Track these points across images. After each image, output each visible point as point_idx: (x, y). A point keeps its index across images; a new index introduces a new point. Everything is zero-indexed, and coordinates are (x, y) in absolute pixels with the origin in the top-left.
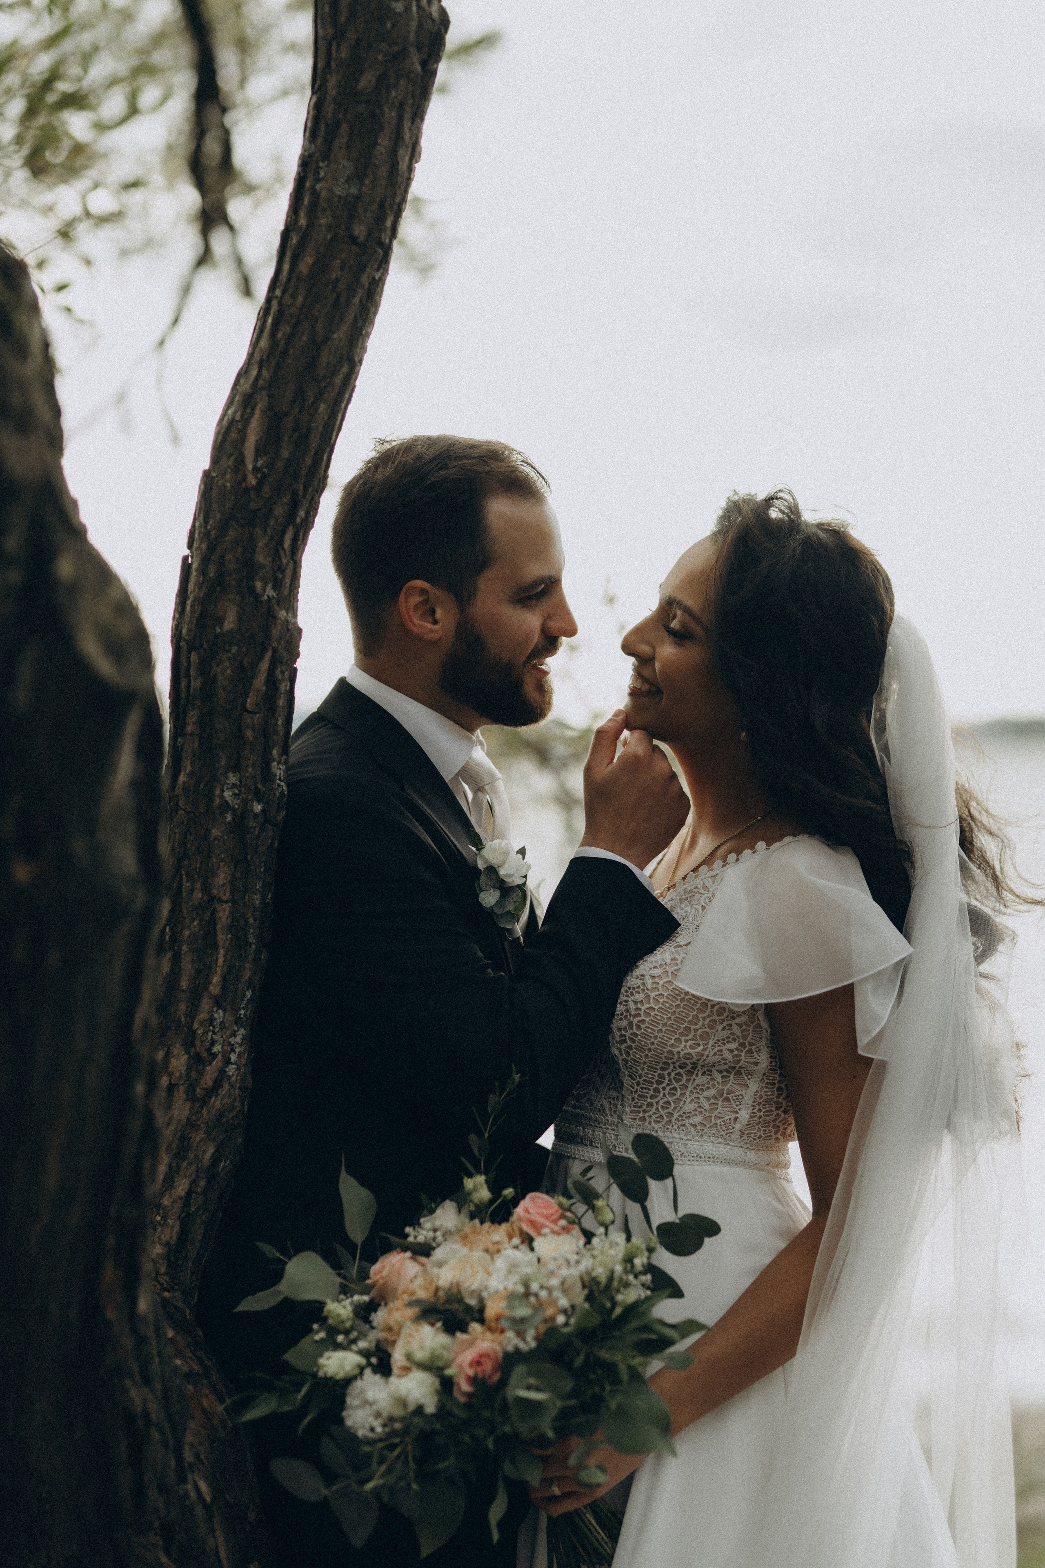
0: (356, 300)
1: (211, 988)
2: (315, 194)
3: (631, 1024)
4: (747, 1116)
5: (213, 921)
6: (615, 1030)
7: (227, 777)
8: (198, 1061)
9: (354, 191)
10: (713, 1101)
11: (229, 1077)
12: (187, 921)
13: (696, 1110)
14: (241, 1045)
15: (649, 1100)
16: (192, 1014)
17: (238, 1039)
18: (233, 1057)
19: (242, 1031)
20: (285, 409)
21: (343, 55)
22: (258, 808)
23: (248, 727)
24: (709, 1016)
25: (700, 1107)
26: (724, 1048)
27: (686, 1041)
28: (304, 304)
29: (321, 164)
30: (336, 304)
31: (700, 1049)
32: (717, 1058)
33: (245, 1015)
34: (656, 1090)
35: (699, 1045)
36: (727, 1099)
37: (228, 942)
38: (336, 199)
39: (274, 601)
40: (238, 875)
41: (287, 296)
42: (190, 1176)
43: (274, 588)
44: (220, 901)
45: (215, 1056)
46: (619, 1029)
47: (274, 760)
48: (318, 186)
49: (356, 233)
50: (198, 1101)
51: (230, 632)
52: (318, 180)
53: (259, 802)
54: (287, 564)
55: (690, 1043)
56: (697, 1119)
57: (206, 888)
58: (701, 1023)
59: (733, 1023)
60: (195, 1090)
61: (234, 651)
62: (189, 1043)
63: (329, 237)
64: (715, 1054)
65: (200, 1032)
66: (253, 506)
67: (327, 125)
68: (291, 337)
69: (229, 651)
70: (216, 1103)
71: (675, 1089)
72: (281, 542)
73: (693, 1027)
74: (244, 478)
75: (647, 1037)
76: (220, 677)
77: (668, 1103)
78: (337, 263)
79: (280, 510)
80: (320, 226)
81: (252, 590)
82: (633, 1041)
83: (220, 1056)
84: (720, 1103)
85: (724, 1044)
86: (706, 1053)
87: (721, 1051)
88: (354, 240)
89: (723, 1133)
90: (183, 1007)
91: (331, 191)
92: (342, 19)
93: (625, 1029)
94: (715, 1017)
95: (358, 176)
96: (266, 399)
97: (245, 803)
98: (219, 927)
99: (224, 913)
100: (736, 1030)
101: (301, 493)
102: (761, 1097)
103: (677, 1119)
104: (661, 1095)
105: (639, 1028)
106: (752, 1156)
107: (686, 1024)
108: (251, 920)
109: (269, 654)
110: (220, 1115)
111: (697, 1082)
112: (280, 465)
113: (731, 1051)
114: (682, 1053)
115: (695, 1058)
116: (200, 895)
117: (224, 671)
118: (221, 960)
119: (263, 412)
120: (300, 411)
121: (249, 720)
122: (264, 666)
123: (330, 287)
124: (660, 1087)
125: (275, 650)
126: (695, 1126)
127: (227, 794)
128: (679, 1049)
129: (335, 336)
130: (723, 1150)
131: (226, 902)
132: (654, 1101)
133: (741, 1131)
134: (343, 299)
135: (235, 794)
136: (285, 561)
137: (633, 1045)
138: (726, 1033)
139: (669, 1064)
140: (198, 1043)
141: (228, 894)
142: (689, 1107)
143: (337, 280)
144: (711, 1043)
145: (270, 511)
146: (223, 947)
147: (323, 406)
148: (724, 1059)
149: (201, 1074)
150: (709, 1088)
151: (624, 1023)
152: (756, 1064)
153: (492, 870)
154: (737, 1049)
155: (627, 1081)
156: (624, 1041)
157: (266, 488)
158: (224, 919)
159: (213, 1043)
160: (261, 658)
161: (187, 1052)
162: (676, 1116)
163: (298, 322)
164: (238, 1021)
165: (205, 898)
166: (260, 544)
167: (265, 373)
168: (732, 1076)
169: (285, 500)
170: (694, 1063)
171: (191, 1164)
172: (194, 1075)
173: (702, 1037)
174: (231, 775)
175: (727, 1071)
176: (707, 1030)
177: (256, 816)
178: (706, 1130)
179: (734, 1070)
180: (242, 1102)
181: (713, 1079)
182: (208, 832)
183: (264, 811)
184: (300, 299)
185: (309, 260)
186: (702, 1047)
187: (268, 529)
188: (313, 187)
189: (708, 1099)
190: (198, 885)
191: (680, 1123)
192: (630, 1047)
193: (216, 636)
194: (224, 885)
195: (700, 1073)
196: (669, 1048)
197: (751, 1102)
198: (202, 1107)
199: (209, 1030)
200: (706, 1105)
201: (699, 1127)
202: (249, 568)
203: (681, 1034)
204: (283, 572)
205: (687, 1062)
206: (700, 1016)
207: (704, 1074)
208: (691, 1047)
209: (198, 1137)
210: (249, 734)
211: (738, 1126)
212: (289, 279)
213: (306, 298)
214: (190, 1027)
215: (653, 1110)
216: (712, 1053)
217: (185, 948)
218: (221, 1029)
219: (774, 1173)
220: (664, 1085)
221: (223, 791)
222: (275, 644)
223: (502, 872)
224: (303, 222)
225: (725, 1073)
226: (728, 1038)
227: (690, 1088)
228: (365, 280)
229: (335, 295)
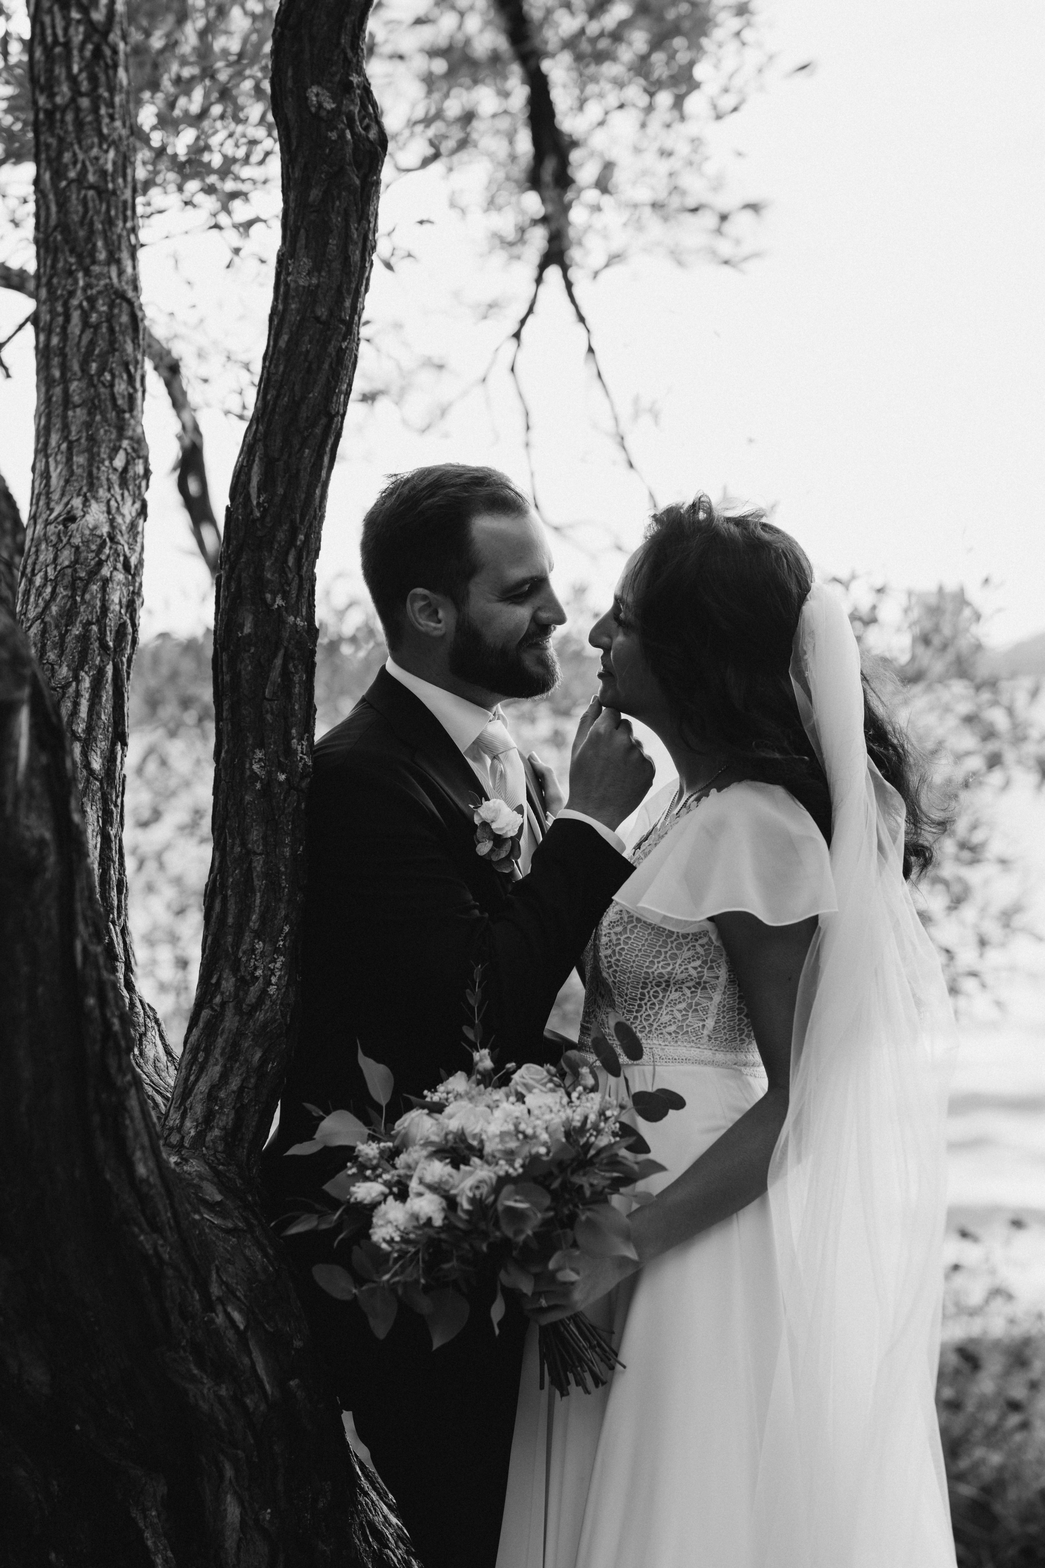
0: (326, 366)
1: (251, 924)
2: (287, 285)
3: (614, 951)
4: (713, 1024)
5: (250, 869)
6: (603, 958)
7: (254, 753)
8: (243, 983)
9: (314, 281)
10: (684, 1012)
11: (271, 996)
12: (231, 870)
13: (670, 1021)
14: (281, 970)
15: (635, 1014)
16: (237, 945)
17: (278, 965)
18: (274, 980)
19: (282, 958)
20: (276, 455)
21: (296, 175)
22: (282, 777)
23: (267, 712)
24: (676, 940)
25: (674, 1018)
26: (689, 966)
27: (659, 962)
28: (284, 372)
29: (289, 261)
30: (309, 371)
31: (669, 968)
32: (684, 976)
33: (284, 945)
34: (640, 1006)
35: (669, 964)
36: (696, 1010)
37: (263, 887)
38: (301, 289)
39: (283, 609)
40: (269, 832)
41: (272, 366)
42: (241, 1075)
43: (283, 599)
44: (255, 853)
45: (257, 978)
46: (606, 957)
47: (293, 738)
48: (289, 279)
49: (319, 314)
50: (246, 1014)
51: (250, 634)
52: (288, 274)
53: (283, 772)
54: (293, 579)
55: (662, 963)
56: (672, 1028)
57: (243, 844)
58: (669, 947)
59: (696, 944)
60: (241, 1006)
61: (252, 651)
62: (235, 970)
63: (298, 318)
64: (682, 972)
65: (244, 959)
66: (259, 534)
67: (291, 231)
68: (277, 397)
69: (249, 651)
70: (260, 1016)
71: (654, 1004)
72: (286, 561)
73: (663, 950)
74: (252, 512)
75: (628, 962)
76: (243, 672)
77: (649, 1015)
78: (307, 338)
79: (281, 536)
80: (292, 310)
81: (264, 600)
82: (617, 966)
83: (261, 979)
84: (690, 1014)
85: (689, 962)
86: (675, 972)
87: (687, 969)
88: (317, 319)
89: (694, 1039)
90: (230, 939)
91: (296, 282)
92: (293, 148)
93: (610, 956)
94: (682, 940)
95: (316, 268)
96: (262, 447)
97: (269, 773)
98: (255, 874)
99: (258, 864)
100: (700, 950)
101: (298, 521)
102: (724, 1006)
103: (656, 1029)
104: (644, 1009)
105: (620, 954)
106: (720, 1056)
107: (657, 948)
108: (283, 869)
109: (281, 653)
110: (265, 1025)
111: (671, 998)
112: (277, 500)
113: (695, 968)
114: (656, 973)
115: (667, 976)
116: (239, 849)
117: (246, 668)
118: (258, 901)
119: (261, 459)
120: (290, 456)
121: (268, 707)
122: (278, 662)
123: (302, 357)
124: (643, 1002)
125: (286, 649)
126: (670, 1034)
127: (255, 767)
128: (653, 970)
129: (311, 395)
130: (694, 1053)
131: (260, 854)
132: (639, 1015)
133: (709, 1036)
134: (314, 366)
135: (261, 767)
136: (290, 576)
137: (618, 969)
138: (691, 953)
139: (646, 984)
140: (242, 969)
141: (261, 848)
142: (665, 1018)
143: (308, 351)
144: (679, 961)
145: (274, 536)
146: (260, 891)
147: (307, 451)
148: (690, 975)
149: (246, 993)
150: (680, 1002)
151: (609, 952)
152: (717, 978)
153: (486, 825)
154: (700, 966)
155: (617, 999)
156: (610, 967)
157: (268, 519)
158: (258, 869)
159: (256, 968)
160: (275, 656)
161: (235, 975)
162: (655, 1025)
163: (281, 387)
164: (277, 950)
165: (244, 851)
166: (267, 564)
167: (261, 427)
168: (699, 991)
169: (285, 527)
170: (666, 981)
171: (241, 1065)
172: (241, 993)
173: (672, 958)
174: (257, 751)
175: (694, 986)
176: (676, 951)
177: (280, 783)
178: (680, 1037)
179: (700, 985)
180: (284, 1016)
181: (683, 995)
182: (242, 799)
183: (287, 779)
184: (281, 368)
185: (285, 337)
186: (671, 967)
187: (273, 551)
188: (285, 279)
189: (680, 1011)
190: (238, 842)
191: (659, 1032)
192: (616, 971)
193: (239, 639)
194: (257, 840)
195: (674, 989)
196: (645, 970)
197: (715, 1012)
198: (248, 1020)
199: (251, 958)
200: (679, 1016)
201: (674, 1035)
202: (260, 584)
203: (654, 957)
204: (289, 585)
205: (661, 980)
206: (669, 940)
207: (676, 990)
208: (662, 967)
209: (246, 1044)
210: (269, 717)
211: (706, 1032)
212: (273, 354)
213: (285, 367)
214: (236, 956)
215: (638, 1022)
216: (679, 971)
217: (229, 892)
218: (262, 957)
219: (740, 1071)
220: (646, 1001)
221: (251, 765)
222: (285, 644)
223: (494, 826)
224: (280, 307)
225: (693, 989)
226: (693, 956)
227: (666, 1003)
228: (331, 349)
229: (307, 364)
